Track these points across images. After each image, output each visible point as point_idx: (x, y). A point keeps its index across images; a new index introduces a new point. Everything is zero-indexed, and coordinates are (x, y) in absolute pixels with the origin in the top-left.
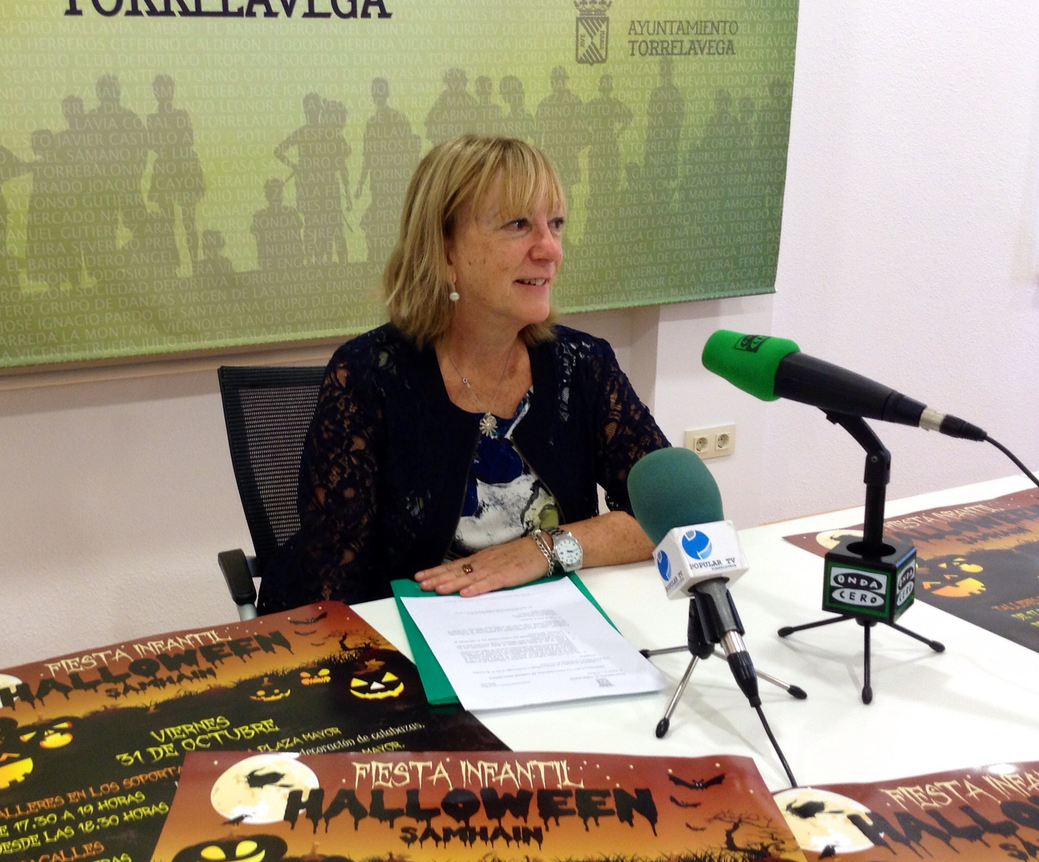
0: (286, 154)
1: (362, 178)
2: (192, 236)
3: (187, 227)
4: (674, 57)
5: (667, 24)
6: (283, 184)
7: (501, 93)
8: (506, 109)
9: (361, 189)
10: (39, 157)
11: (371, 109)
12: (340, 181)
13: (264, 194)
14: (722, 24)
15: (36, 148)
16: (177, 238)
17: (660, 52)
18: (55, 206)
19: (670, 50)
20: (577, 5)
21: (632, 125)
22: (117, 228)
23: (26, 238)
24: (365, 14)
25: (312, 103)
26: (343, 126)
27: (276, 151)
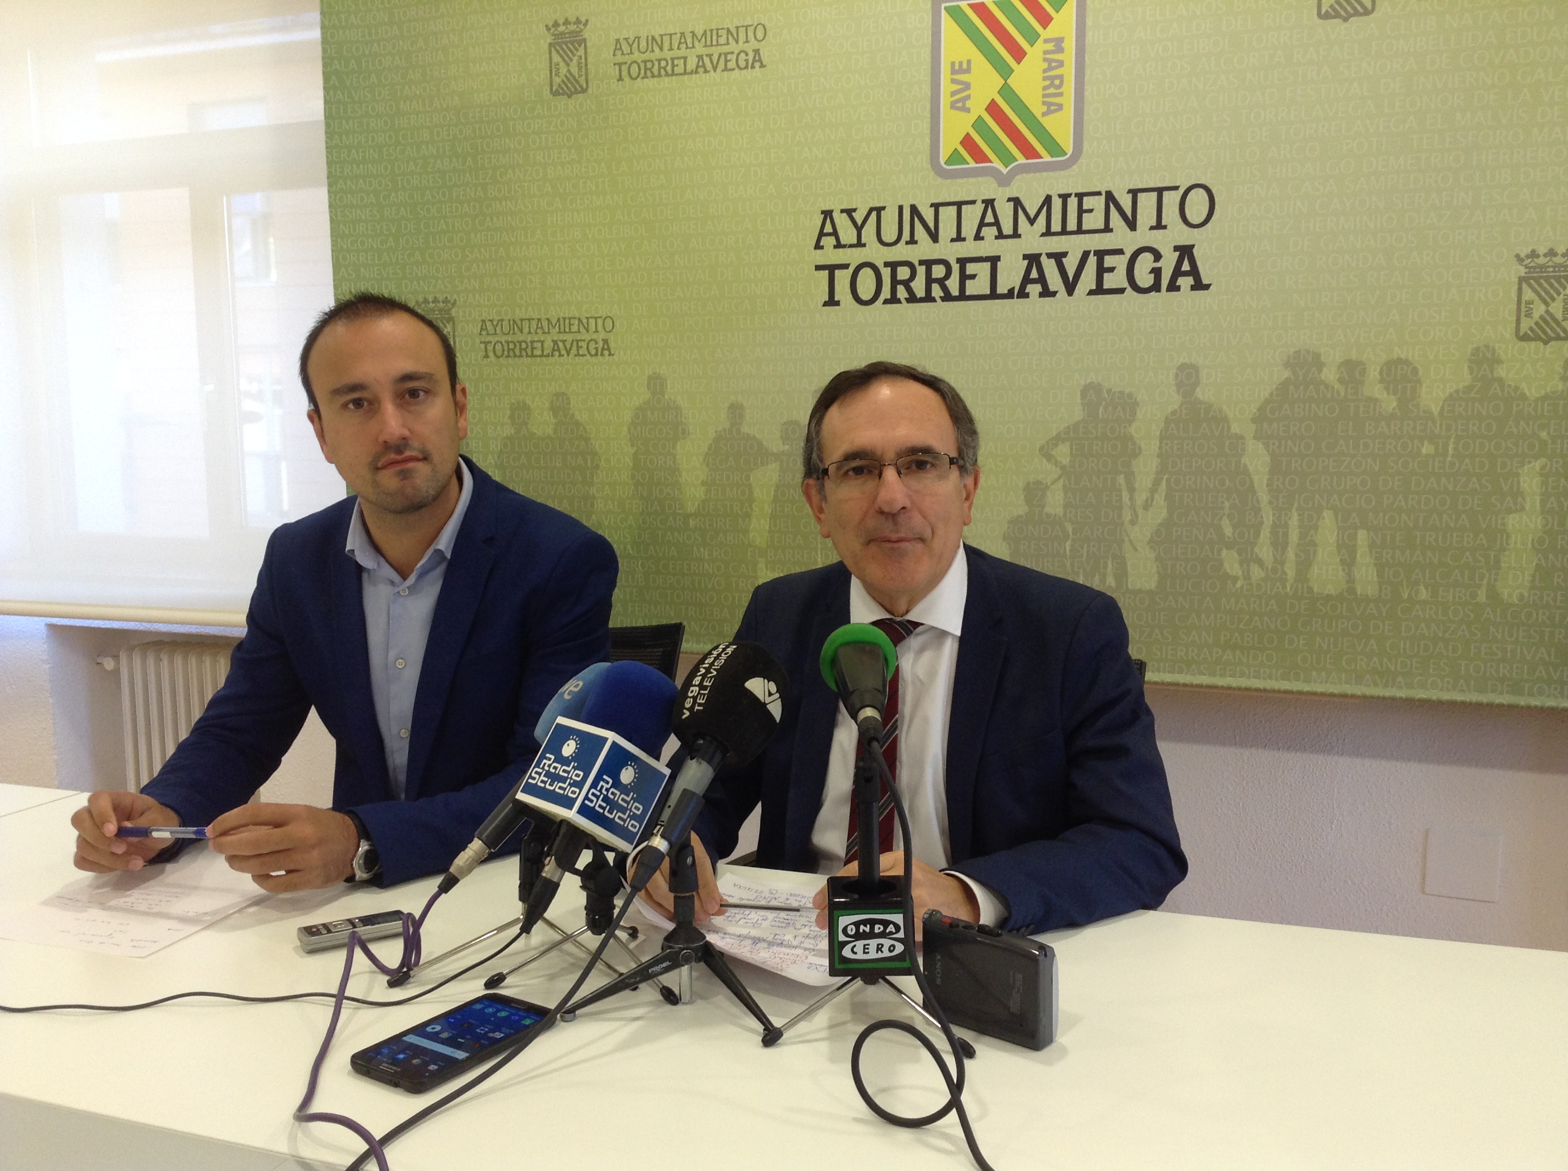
0: (1053, 453)
1: (1153, 485)
6: (1048, 488)
7: (1380, 382)
8: (1390, 403)
9: (1152, 500)
10: (787, 447)
11: (1174, 401)
12: (1124, 488)
13: (1022, 497)
15: (785, 438)
20: (1520, 260)
23: (768, 528)
24: (1173, 287)
25: (1092, 394)
26: (1131, 422)
27: (1041, 449)
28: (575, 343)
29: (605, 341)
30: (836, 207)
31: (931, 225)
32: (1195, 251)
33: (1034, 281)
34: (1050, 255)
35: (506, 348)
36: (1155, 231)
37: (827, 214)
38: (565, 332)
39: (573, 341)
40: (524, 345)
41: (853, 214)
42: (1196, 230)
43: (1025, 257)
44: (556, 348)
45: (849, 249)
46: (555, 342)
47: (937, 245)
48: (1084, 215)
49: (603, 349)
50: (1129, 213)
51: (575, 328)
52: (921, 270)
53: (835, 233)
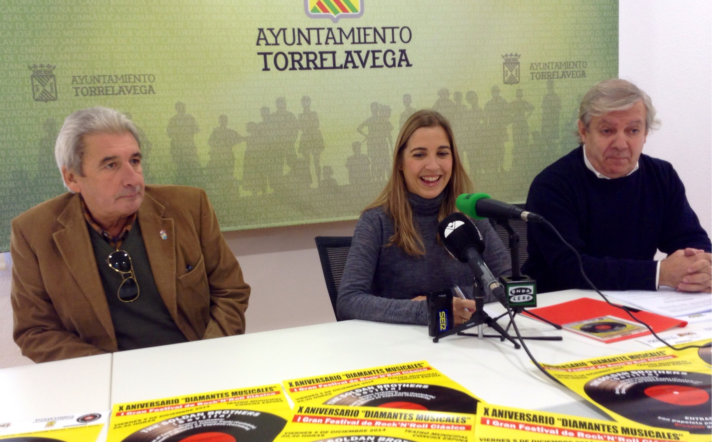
0: (362, 130)
2: (318, 168)
3: (316, 165)
4: (554, 80)
5: (550, 64)
6: (361, 144)
7: (467, 99)
8: (469, 107)
10: (249, 134)
11: (403, 108)
12: (388, 142)
13: (352, 149)
14: (578, 63)
15: (248, 130)
16: (311, 170)
17: (546, 76)
18: (256, 156)
19: (552, 77)
20: (503, 57)
21: (534, 112)
22: (283, 166)
23: (242, 171)
24: (400, 65)
25: (374, 106)
26: (389, 117)
27: (358, 129)
28: (133, 88)
29: (150, 87)
30: (265, 27)
31: (307, 37)
32: (407, 52)
33: (350, 62)
34: (355, 52)
35: (89, 90)
36: (392, 44)
37: (261, 30)
38: (126, 82)
39: (131, 87)
40: (101, 89)
41: (274, 31)
42: (406, 44)
43: (346, 52)
44: (121, 90)
45: (272, 46)
46: (121, 87)
47: (310, 46)
48: (367, 36)
49: (149, 90)
50: (382, 36)
51: (132, 80)
52: (304, 56)
53: (265, 39)
